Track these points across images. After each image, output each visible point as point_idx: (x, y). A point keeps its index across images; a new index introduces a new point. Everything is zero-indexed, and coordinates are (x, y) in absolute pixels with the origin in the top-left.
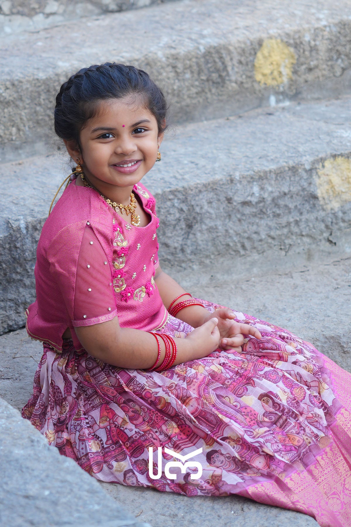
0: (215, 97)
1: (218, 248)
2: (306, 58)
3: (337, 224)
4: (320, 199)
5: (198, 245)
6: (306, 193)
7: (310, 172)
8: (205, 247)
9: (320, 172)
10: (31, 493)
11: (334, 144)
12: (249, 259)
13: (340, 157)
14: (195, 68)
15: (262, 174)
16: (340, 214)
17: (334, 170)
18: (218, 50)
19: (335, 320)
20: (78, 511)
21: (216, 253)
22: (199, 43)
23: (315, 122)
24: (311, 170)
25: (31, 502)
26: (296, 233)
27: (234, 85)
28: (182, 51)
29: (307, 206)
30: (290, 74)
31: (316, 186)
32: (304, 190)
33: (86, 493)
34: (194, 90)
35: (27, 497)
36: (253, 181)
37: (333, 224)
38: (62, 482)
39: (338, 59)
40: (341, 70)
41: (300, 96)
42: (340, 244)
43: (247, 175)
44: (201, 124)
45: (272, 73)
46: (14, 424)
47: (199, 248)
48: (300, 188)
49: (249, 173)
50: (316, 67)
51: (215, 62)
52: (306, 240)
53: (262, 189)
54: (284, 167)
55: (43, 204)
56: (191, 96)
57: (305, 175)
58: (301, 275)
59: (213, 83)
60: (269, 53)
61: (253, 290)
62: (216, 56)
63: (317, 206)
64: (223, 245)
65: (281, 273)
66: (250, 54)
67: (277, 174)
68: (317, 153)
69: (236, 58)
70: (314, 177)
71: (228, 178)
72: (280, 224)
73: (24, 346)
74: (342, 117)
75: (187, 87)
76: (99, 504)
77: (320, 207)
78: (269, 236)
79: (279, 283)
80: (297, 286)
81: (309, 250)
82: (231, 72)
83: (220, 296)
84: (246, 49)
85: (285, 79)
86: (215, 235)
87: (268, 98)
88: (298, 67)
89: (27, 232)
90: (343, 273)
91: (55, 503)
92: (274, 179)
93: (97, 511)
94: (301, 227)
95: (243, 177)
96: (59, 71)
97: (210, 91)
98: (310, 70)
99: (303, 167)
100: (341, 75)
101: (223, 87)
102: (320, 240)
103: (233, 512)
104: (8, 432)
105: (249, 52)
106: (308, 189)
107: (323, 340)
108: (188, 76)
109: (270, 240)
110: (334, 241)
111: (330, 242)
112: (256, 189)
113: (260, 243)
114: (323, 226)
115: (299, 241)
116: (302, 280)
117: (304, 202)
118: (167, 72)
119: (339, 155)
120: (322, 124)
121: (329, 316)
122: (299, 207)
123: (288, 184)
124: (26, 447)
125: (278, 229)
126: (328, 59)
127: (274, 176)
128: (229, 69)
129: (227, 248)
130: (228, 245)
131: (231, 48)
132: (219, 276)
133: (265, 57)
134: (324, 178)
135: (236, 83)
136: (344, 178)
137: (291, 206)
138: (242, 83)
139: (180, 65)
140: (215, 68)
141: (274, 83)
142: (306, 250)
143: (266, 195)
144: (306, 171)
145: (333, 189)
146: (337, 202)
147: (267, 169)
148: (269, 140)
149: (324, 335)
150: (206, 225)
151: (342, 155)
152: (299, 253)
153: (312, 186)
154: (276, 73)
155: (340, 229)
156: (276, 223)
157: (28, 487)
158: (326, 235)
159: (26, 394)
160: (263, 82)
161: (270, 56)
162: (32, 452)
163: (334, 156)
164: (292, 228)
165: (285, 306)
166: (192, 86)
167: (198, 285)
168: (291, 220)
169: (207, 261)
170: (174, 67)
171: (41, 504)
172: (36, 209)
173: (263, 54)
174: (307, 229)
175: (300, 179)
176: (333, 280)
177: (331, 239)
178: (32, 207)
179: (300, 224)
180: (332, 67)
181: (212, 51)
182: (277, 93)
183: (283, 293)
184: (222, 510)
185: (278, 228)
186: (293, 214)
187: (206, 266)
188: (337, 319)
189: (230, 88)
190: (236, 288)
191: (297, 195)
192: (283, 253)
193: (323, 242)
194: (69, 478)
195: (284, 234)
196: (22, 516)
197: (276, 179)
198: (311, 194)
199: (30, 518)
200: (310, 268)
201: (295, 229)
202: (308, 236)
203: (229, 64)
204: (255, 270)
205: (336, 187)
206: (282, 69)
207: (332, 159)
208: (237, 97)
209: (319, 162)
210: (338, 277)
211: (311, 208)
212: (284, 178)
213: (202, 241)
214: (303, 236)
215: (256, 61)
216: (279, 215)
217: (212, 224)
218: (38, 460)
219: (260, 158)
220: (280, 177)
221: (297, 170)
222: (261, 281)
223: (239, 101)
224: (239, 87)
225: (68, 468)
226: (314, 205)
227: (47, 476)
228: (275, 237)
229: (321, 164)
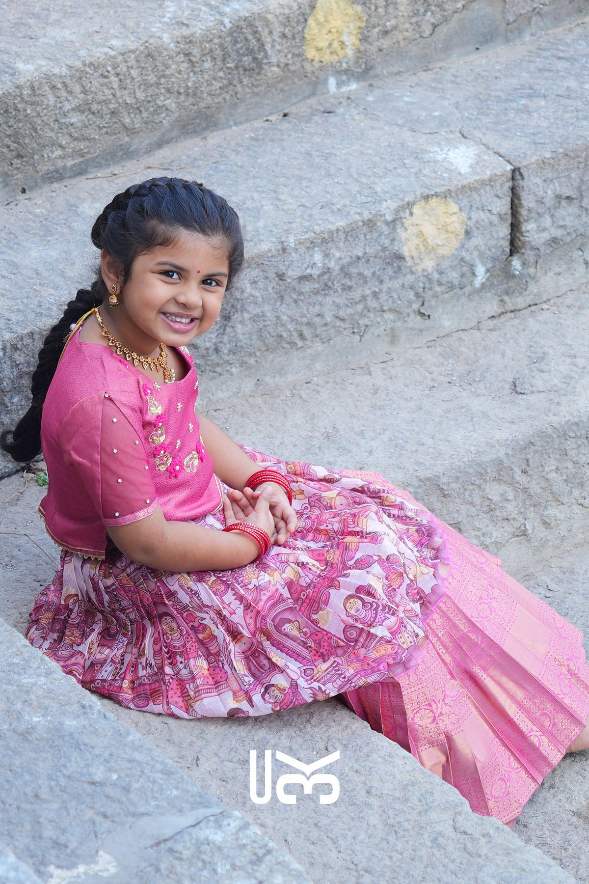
0: (247, 90)
1: (267, 342)
2: (380, 18)
3: (430, 289)
4: (408, 259)
5: (238, 340)
6: (387, 253)
7: (393, 224)
8: (248, 341)
9: (407, 223)
10: (97, 778)
11: (425, 176)
12: (309, 351)
13: (434, 198)
14: (218, 52)
15: (326, 236)
16: (436, 276)
17: (427, 217)
18: (250, 22)
19: (431, 450)
20: (156, 798)
21: (264, 349)
22: (221, 14)
23: (396, 130)
24: (394, 221)
25: (98, 789)
26: (375, 308)
27: (275, 69)
28: (198, 29)
29: (389, 270)
30: (357, 42)
31: (401, 242)
32: (384, 249)
33: (159, 775)
34: (217, 85)
35: (93, 783)
36: (314, 247)
37: (426, 289)
38: (129, 761)
39: (426, 11)
40: (430, 27)
41: (372, 73)
42: (436, 316)
43: (306, 239)
44: (228, 132)
45: (330, 45)
46: (57, 683)
47: (239, 344)
48: (379, 248)
49: (307, 236)
50: (395, 28)
51: (246, 39)
52: (389, 316)
53: (327, 255)
54: (356, 222)
55: (21, 307)
56: (213, 92)
57: (386, 230)
58: (383, 369)
59: (245, 70)
60: (325, 17)
61: (317, 398)
62: (247, 32)
63: (402, 268)
64: (273, 337)
65: (354, 367)
66: (298, 22)
67: (346, 233)
68: (401, 195)
69: (277, 29)
70: (399, 230)
71: (279, 247)
72: (353, 299)
74: (435, 117)
75: (208, 80)
76: (177, 788)
77: (408, 270)
78: (337, 317)
79: (352, 384)
80: (378, 389)
81: (393, 329)
82: (270, 52)
83: (271, 412)
84: (291, 15)
85: (350, 52)
86: (261, 325)
87: (326, 80)
88: (368, 31)
89: (4, 354)
90: (441, 359)
91: (127, 790)
92: (343, 240)
93: (176, 797)
94: (381, 301)
95: (300, 243)
96: (21, 81)
97: (241, 82)
98: (386, 33)
99: (383, 219)
100: (431, 35)
101: (259, 74)
102: (408, 315)
103: (315, 753)
104: (52, 695)
105: (295, 20)
106: (390, 248)
107: (417, 484)
108: (208, 65)
109: (338, 323)
110: (427, 314)
111: (422, 315)
112: (318, 257)
113: (325, 328)
114: (411, 295)
115: (379, 320)
116: (385, 377)
117: (385, 266)
118: (177, 63)
119: (432, 195)
120: (407, 134)
121: (423, 444)
122: (378, 273)
123: (362, 244)
124: (78, 716)
125: (349, 307)
126: (412, 14)
127: (342, 236)
128: (268, 47)
129: (279, 340)
130: (281, 336)
131: (270, 17)
132: (268, 379)
133: (319, 24)
134: (412, 230)
135: (278, 66)
136: (440, 226)
137: (367, 273)
138: (287, 65)
139: (196, 51)
140: (247, 49)
141: (334, 58)
142: (389, 331)
143: (332, 264)
144: (387, 223)
145: (425, 243)
146: (431, 259)
147: (333, 228)
148: (332, 170)
149: (417, 477)
150: (248, 312)
151: (436, 195)
152: (378, 336)
153: (396, 243)
154: (336, 45)
155: (435, 296)
156: (347, 299)
157: (93, 770)
158: (416, 306)
159: (26, 591)
160: (317, 60)
161: (327, 21)
162: (86, 722)
163: (427, 198)
164: (369, 302)
165: (363, 426)
166: (214, 79)
167: (239, 395)
168: (368, 292)
169: (252, 361)
170: (188, 55)
171: (109, 790)
172: (14, 317)
173: (316, 20)
174: (390, 301)
175: (380, 236)
176: (427, 374)
177: (422, 311)
178: (7, 314)
179: (380, 296)
180: (418, 25)
181: (243, 24)
182: (338, 73)
183: (358, 403)
184: (301, 751)
185: (349, 304)
186: (369, 283)
187: (250, 368)
188: (434, 448)
189: (270, 75)
190: (293, 395)
191: (375, 257)
192: (357, 337)
193: (412, 316)
194: (137, 756)
195: (358, 313)
196: (92, 808)
197: (346, 239)
198: (394, 253)
199: (102, 810)
200: (394, 355)
201: (373, 304)
202: (391, 310)
203: (267, 40)
204: (318, 366)
205: (428, 241)
206: (345, 38)
207: (423, 202)
208: (281, 85)
209: (405, 209)
210: (435, 368)
211: (395, 272)
212: (357, 236)
213: (244, 334)
214: (383, 311)
215: (306, 31)
216: (350, 288)
217: (258, 311)
218: (96, 733)
219: (322, 207)
220: (351, 236)
221: (375, 224)
222: (327, 382)
223: (282, 90)
224: (283, 71)
225: (133, 742)
226: (399, 268)
227: (111, 755)
228: (346, 317)
229: (408, 211)
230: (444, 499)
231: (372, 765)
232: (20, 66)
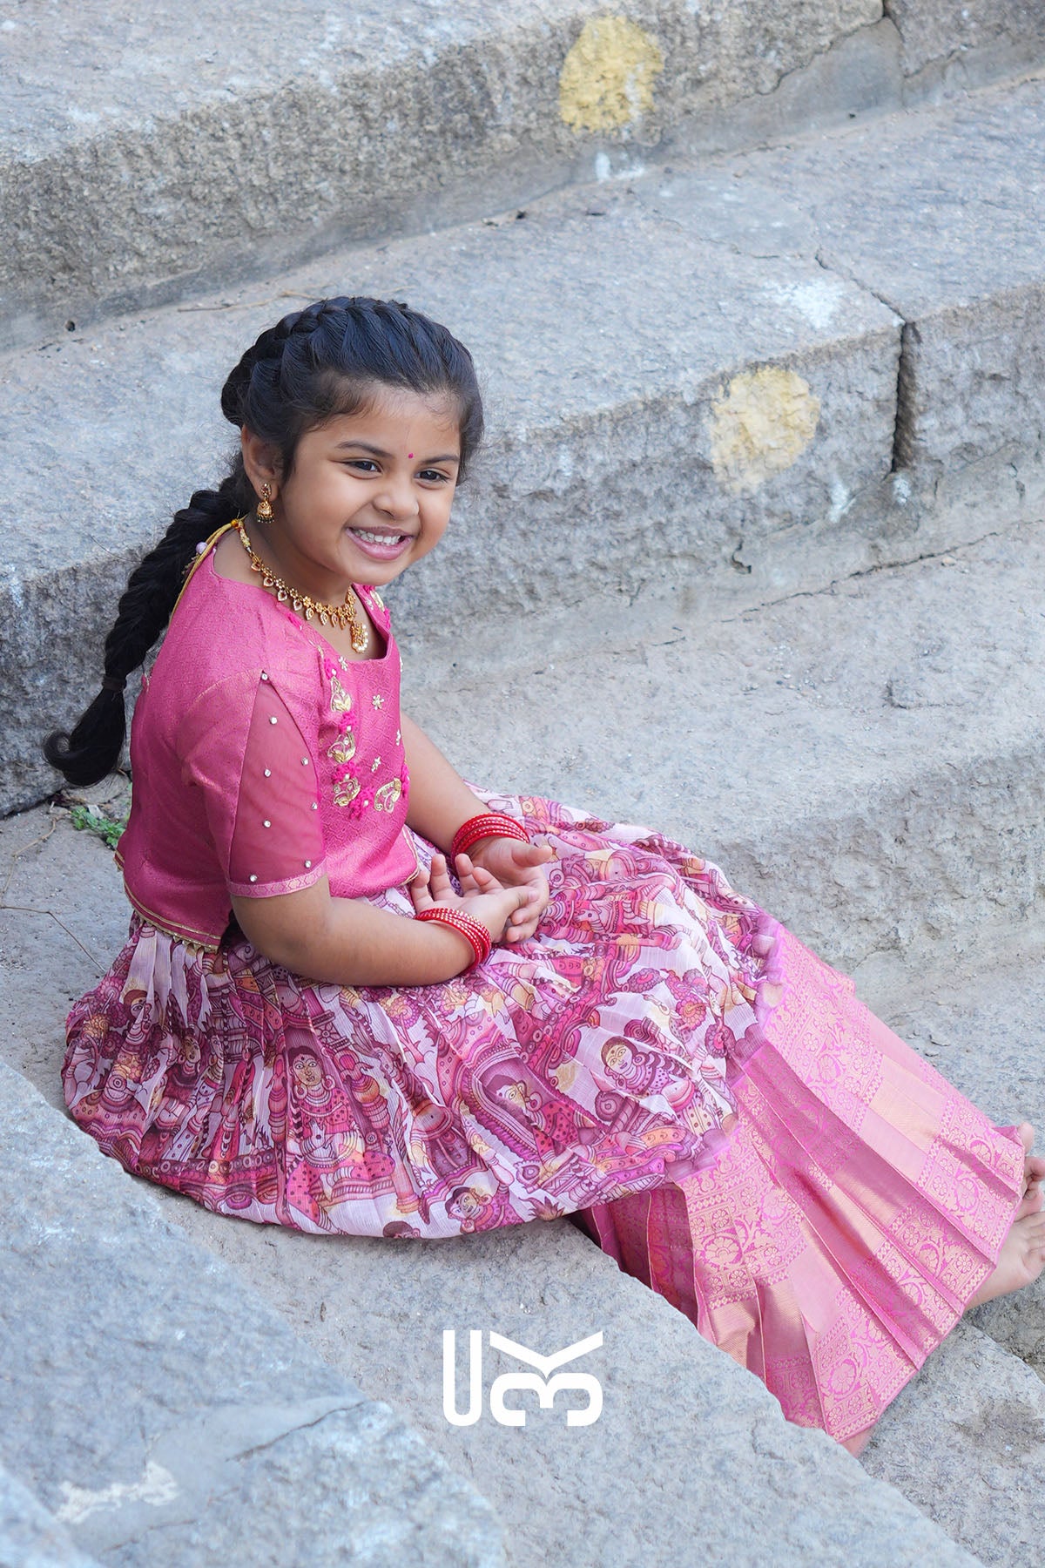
0: (458, 170)
1: (472, 600)
2: (689, 57)
3: (753, 522)
4: (718, 469)
5: (424, 596)
6: (683, 458)
7: (695, 409)
8: (440, 599)
9: (719, 409)
10: (150, 1337)
11: (754, 330)
12: (543, 619)
13: (768, 367)
14: (412, 104)
15: (581, 425)
16: (764, 500)
17: (752, 400)
18: (467, 56)
19: (743, 797)
20: (247, 1375)
21: (466, 612)
22: (421, 40)
23: (708, 249)
24: (697, 404)
25: (152, 1355)
26: (658, 550)
27: (507, 137)
28: (379, 64)
29: (686, 489)
30: (648, 97)
31: (708, 440)
32: (678, 451)
33: (256, 1335)
34: (408, 160)
35: (143, 1345)
36: (560, 442)
37: (747, 523)
38: (206, 1309)
39: (768, 49)
40: (774, 76)
41: (671, 150)
42: (761, 568)
43: (546, 430)
44: (423, 239)
45: (602, 99)
46: (89, 1170)
47: (424, 602)
48: (670, 449)
49: (548, 424)
50: (714, 75)
51: (461, 85)
52: (682, 565)
53: (580, 458)
54: (632, 404)
55: (57, 526)
56: (400, 172)
57: (682, 419)
58: (667, 654)
59: (456, 136)
60: (596, 52)
61: (553, 700)
62: (463, 72)
63: (708, 485)
64: (483, 592)
65: (618, 650)
66: (550, 59)
67: (616, 422)
68: (712, 361)
69: (514, 69)
70: (704, 421)
71: (501, 442)
72: (622, 534)
73: (20, 868)
74: (775, 230)
75: (392, 152)
76: (285, 1360)
77: (717, 488)
78: (593, 564)
79: (613, 678)
80: (657, 689)
81: (687, 588)
82: (499, 108)
83: (474, 719)
84: (539, 47)
85: (635, 113)
86: (464, 571)
87: (593, 159)
88: (668, 80)
89: (26, 604)
90: (767, 643)
91: (200, 1358)
92: (610, 433)
93: (284, 1375)
94: (669, 539)
95: (536, 435)
96: (76, 140)
97: (448, 157)
98: (698, 83)
99: (678, 400)
100: (774, 89)
101: (479, 144)
102: (715, 564)
103: (522, 1306)
104: (80, 1191)
105: (546, 55)
106: (688, 450)
107: (716, 854)
108: (393, 126)
109: (595, 574)
110: (746, 564)
111: (739, 565)
112: (565, 461)
113: (572, 582)
114: (721, 531)
115: (664, 571)
116: (670, 669)
117: (679, 480)
118: (342, 121)
119: (765, 363)
120: (726, 258)
121: (730, 787)
122: (666, 492)
123: (642, 442)
124: (123, 1229)
125: (614, 546)
126: (743, 52)
127: (608, 426)
128: (497, 99)
129: (493, 598)
130: (496, 592)
131: (501, 48)
132: (471, 664)
133: (585, 63)
134: (727, 421)
135: (513, 132)
136: (775, 417)
137: (648, 491)
138: (527, 130)
139: (374, 102)
140: (462, 102)
141: (609, 122)
142: (680, 590)
143: (589, 474)
144: (685, 408)
145: (748, 444)
146: (758, 472)
147: (593, 412)
148: (597, 313)
149: (717, 841)
150: (443, 549)
151: (771, 363)
152: (662, 598)
153: (699, 441)
154: (612, 100)
155: (761, 534)
156: (611, 533)
157: (144, 1322)
158: (727, 550)
159: (44, 1007)
160: (579, 124)
161: (599, 59)
162: (136, 1240)
163: (754, 367)
164: (648, 540)
165: (630, 751)
166: (403, 149)
167: (421, 689)
168: (647, 523)
169: (445, 632)
170: (360, 107)
171: (170, 1358)
172: (45, 542)
173: (581, 56)
174: (685, 540)
175: (672, 428)
176: (742, 667)
177: (739, 559)
178: (34, 537)
179: (668, 530)
180: (753, 71)
181: (455, 58)
182: (613, 147)
183: (622, 712)
184: (499, 1302)
185: (615, 543)
186: (651, 509)
187: (440, 643)
188: (748, 794)
189: (498, 146)
190: (512, 694)
191: (663, 464)
192: (626, 599)
193: (721, 566)
194: (219, 1300)
195: (628, 557)
196: (139, 1387)
197: (615, 433)
198: (695, 459)
199: (156, 1391)
200: (687, 632)
201: (655, 543)
202: (685, 555)
203: (496, 87)
204: (557, 645)
205: (755, 440)
206: (628, 89)
207: (748, 375)
208: (515, 165)
209: (717, 385)
210: (755, 657)
211: (695, 491)
212: (633, 428)
213: (434, 586)
214: (673, 556)
215: (563, 74)
216: (618, 515)
217: (459, 547)
218: (151, 1258)
219: (577, 376)
220: (624, 426)
221: (665, 409)
222: (572, 674)
223: (518, 174)
224: (520, 140)
225: (213, 1278)
226: (703, 484)
227: (176, 1297)
228: (608, 564)
229: (721, 388)
230: (760, 882)
231: (618, 1331)
232: (75, 115)
